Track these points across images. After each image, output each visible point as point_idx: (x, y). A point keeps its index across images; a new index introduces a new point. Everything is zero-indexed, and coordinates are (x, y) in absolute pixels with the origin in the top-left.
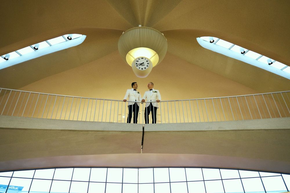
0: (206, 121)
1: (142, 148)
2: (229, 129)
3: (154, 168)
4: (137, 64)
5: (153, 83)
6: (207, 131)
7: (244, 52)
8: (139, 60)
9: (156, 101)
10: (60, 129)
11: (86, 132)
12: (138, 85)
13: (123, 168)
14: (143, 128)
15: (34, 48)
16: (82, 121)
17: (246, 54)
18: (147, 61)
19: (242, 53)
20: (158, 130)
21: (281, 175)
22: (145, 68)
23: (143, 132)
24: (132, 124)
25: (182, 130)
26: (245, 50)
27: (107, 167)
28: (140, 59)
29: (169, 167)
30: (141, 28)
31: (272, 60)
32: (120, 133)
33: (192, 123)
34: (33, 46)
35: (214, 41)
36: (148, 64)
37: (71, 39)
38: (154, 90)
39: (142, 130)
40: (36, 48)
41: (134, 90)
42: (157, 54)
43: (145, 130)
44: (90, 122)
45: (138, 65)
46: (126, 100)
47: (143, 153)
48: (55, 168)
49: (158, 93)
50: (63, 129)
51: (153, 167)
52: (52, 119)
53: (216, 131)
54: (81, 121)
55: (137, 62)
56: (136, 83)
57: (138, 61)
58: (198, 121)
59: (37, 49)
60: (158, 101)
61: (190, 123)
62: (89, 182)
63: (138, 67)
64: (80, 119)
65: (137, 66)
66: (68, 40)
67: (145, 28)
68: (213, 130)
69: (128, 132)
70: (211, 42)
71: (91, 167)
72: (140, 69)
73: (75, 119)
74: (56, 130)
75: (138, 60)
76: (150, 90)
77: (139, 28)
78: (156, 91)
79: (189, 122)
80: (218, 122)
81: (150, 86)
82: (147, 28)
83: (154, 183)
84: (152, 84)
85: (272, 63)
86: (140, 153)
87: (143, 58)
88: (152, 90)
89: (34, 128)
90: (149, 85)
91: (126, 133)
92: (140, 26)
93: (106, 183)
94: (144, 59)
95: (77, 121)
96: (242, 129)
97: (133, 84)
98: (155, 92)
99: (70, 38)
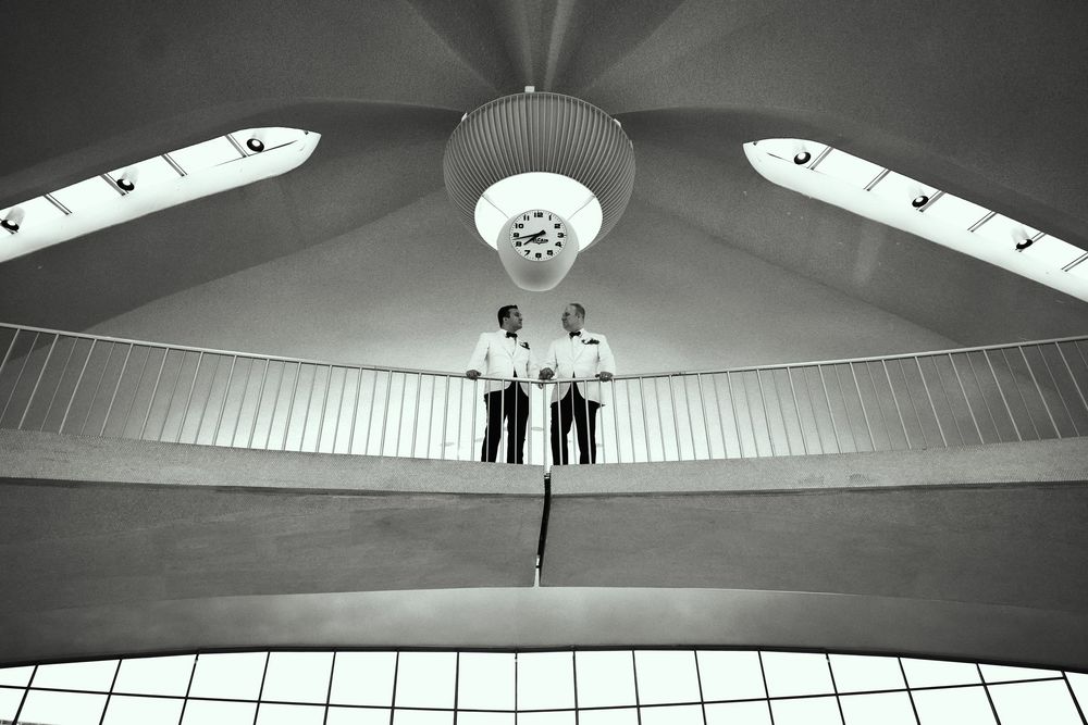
0: (798, 451)
1: (540, 567)
2: (892, 484)
3: (577, 653)
4: (516, 235)
5: (583, 306)
6: (804, 491)
7: (925, 199)
8: (525, 223)
9: (597, 376)
10: (215, 483)
11: (318, 497)
12: (523, 317)
13: (458, 650)
14: (548, 483)
15: (120, 183)
16: (304, 453)
17: (930, 210)
18: (557, 226)
19: (915, 204)
20: (605, 491)
21: (1065, 678)
22: (550, 252)
23: (548, 497)
24: (501, 464)
25: (704, 488)
26: (930, 191)
27: (398, 649)
28: (531, 215)
29: (633, 648)
30: (534, 97)
31: (1032, 232)
32: (455, 500)
33: (743, 462)
34: (116, 175)
35: (808, 156)
36: (561, 235)
37: (260, 149)
38: (586, 335)
39: (542, 491)
40: (126, 183)
41: (509, 335)
42: (596, 200)
43: (553, 491)
44: (333, 456)
45: (523, 241)
46: (479, 374)
47: (540, 585)
48: (197, 651)
49: (604, 347)
50: (225, 484)
51: (575, 649)
52: (182, 441)
53: (841, 490)
54: (300, 453)
55: (518, 230)
56: (515, 307)
57: (521, 226)
58: (765, 452)
59: (131, 187)
60: (604, 377)
61: (733, 461)
62: (327, 705)
63: (521, 250)
64: (293, 446)
65: (519, 244)
66: (250, 152)
67: (548, 97)
68: (826, 487)
69: (488, 500)
70: (797, 161)
71: (335, 649)
72: (532, 256)
73: (275, 445)
74: (198, 487)
75: (521, 221)
76: (572, 335)
77: (528, 96)
78: (595, 339)
79: (729, 457)
80: (848, 455)
81: (572, 319)
82: (555, 98)
83: (577, 710)
84: (580, 310)
85: (1029, 243)
86: (531, 584)
87: (540, 215)
88: (578, 334)
89: (106, 479)
90: (567, 314)
91: (477, 501)
92: (530, 89)
93: (393, 708)
94: (546, 216)
95: (283, 453)
96: (948, 481)
97: (504, 313)
98: (592, 342)
99: (256, 144)
